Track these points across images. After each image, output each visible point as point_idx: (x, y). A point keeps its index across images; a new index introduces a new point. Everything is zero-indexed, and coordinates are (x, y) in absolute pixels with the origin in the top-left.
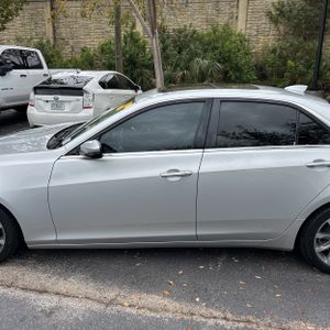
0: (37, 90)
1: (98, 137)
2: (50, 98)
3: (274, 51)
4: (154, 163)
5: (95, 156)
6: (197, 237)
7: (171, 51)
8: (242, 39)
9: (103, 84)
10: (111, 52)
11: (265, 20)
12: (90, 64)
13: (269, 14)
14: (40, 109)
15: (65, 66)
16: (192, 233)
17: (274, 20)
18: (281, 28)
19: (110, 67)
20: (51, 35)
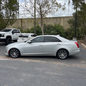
0: (20, 37)
1: (31, 41)
2: (22, 38)
3: (69, 29)
4: (37, 44)
5: (30, 43)
6: (43, 54)
7: (47, 29)
8: (62, 27)
9: (32, 36)
10: (33, 30)
11: (67, 23)
12: (29, 32)
13: (68, 22)
14: (20, 40)
15: (23, 32)
16: (43, 53)
17: (69, 23)
18: (71, 24)
19: (33, 33)
20: (21, 26)
